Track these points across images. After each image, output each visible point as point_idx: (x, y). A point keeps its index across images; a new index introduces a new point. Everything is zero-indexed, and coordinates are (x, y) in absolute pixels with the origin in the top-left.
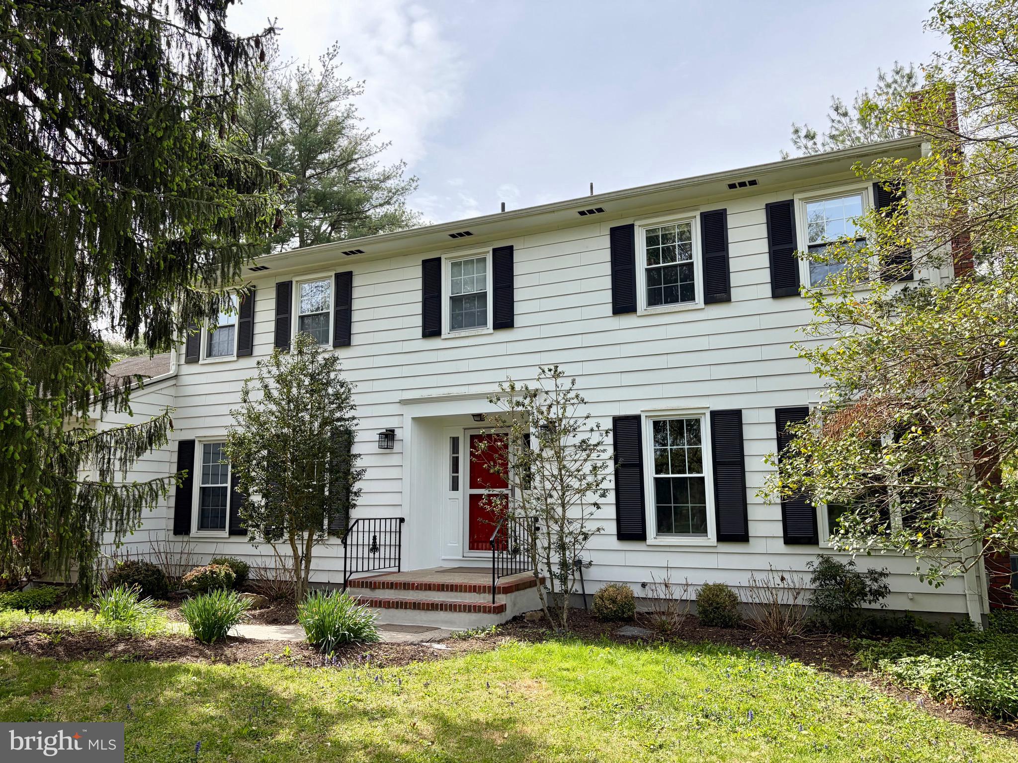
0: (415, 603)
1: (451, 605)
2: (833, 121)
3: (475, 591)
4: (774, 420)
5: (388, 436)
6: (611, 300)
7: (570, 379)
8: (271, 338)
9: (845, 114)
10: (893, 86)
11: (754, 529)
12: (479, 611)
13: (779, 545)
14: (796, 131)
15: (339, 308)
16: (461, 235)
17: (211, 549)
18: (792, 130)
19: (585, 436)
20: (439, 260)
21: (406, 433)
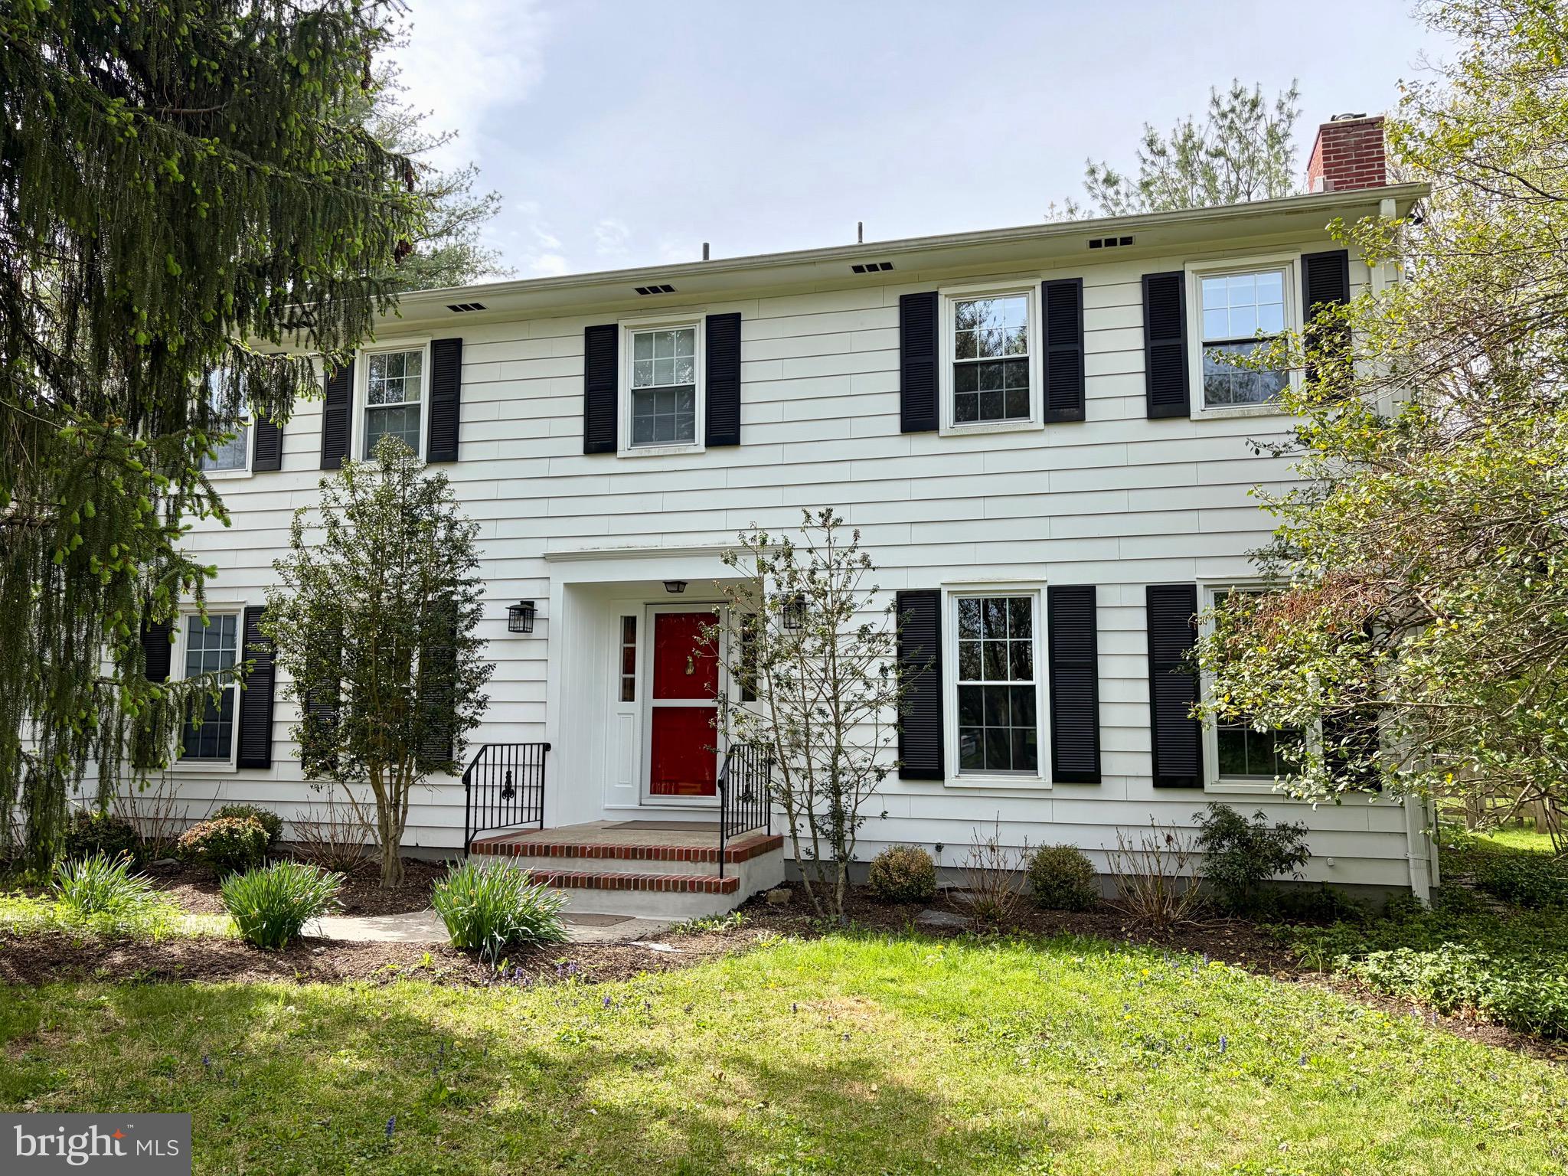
0: (590, 879)
1: (652, 881)
2: (1144, 161)
3: (688, 858)
4: (1143, 602)
5: (524, 613)
6: (898, 410)
7: (851, 532)
8: (316, 442)
9: (1162, 153)
10: (1230, 116)
11: (1109, 765)
12: (700, 890)
13: (1146, 789)
14: (1093, 172)
15: (437, 398)
16: (655, 290)
17: (208, 791)
18: (1086, 169)
19: (865, 620)
20: (614, 328)
21: (553, 607)
